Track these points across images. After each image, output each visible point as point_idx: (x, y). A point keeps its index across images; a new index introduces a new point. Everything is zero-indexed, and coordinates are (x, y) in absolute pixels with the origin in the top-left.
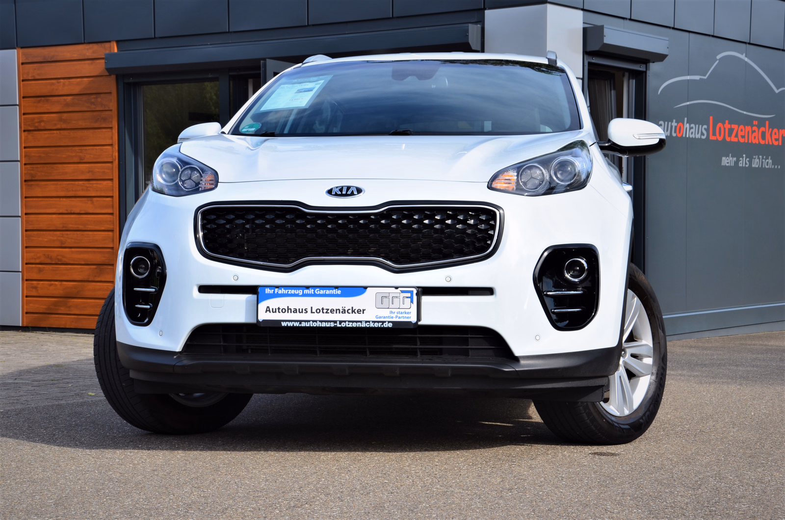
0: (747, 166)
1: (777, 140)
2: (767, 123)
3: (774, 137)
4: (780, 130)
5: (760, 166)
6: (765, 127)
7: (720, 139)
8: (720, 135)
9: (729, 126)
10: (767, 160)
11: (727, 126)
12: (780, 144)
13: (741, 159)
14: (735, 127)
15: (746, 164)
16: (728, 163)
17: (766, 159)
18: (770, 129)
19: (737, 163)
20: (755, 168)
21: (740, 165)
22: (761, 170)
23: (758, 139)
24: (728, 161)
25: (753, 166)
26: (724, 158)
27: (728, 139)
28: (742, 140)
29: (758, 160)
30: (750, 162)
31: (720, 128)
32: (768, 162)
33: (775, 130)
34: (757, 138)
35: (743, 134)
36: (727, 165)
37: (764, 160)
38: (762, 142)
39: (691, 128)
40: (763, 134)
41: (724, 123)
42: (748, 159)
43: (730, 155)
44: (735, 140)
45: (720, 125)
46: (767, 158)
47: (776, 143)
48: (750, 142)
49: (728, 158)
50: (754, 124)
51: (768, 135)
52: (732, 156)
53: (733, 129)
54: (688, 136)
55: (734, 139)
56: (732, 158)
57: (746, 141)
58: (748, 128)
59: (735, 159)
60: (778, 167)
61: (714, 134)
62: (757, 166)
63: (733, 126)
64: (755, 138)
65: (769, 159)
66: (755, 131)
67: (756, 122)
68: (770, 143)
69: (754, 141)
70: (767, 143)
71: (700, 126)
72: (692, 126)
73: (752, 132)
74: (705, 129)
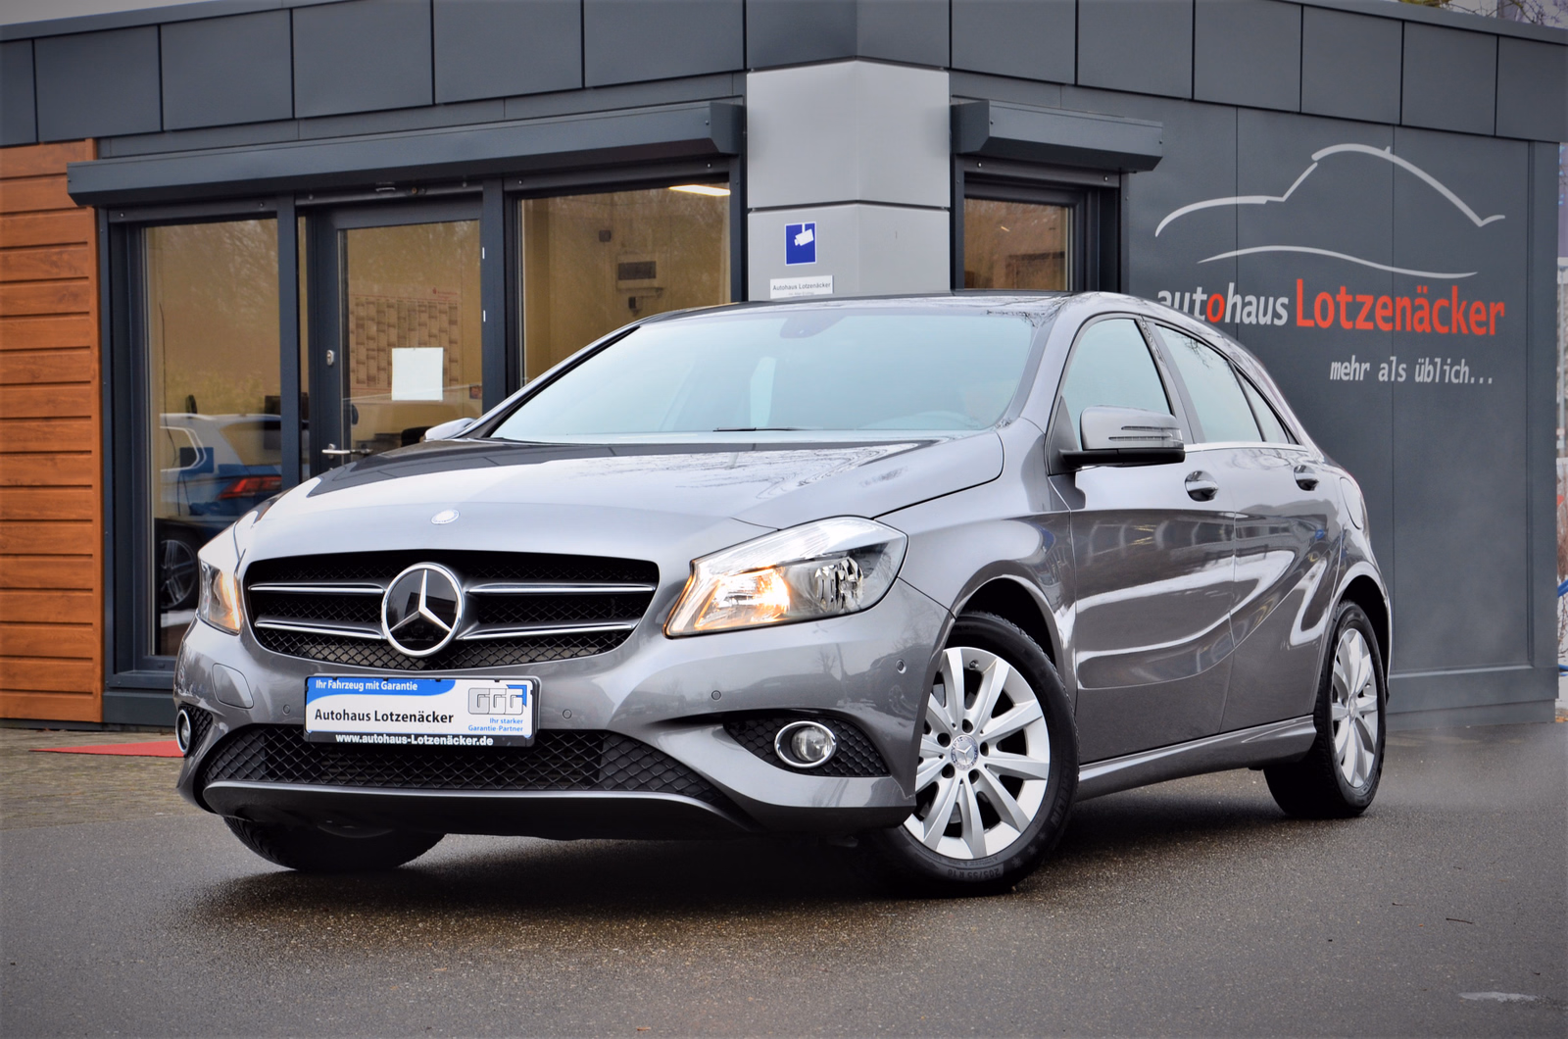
1: (1479, 324)
2: (1455, 290)
3: (1473, 318)
4: (1492, 304)
5: (1437, 380)
6: (1450, 299)
7: (1325, 325)
8: (1324, 317)
9: (1350, 298)
10: (1456, 368)
11: (1343, 297)
12: (1492, 332)
13: (1382, 365)
14: (1367, 300)
15: (1398, 375)
16: (1346, 374)
17: (1453, 365)
18: (1464, 304)
19: (1372, 375)
20: (1423, 384)
21: (1381, 379)
22: (1439, 387)
23: (1431, 323)
24: (1347, 371)
25: (1417, 379)
26: (1335, 365)
27: (1346, 325)
28: (1385, 327)
29: (1431, 368)
30: (1410, 372)
31: (1324, 304)
32: (1457, 374)
33: (1477, 304)
34: (1426, 321)
35: (1388, 313)
36: (1345, 378)
37: (1447, 368)
38: (1442, 330)
39: (1244, 305)
40: (1445, 317)
41: (1334, 293)
43: (1354, 357)
44: (1369, 326)
45: (1323, 296)
46: (1456, 363)
47: (1480, 332)
48: (1408, 328)
49: (1346, 364)
50: (1419, 291)
51: (1457, 317)
52: (1360, 361)
53: (1362, 304)
54: (1238, 320)
55: (1362, 324)
56: (1357, 365)
57: (1398, 327)
58: (1404, 302)
59: (1367, 366)
60: (1486, 381)
61: (1308, 314)
62: (1429, 380)
63: (1360, 298)
64: (1421, 321)
65: (1460, 365)
66: (1421, 307)
67: (1425, 288)
68: (1464, 331)
69: (1418, 329)
70: (1454, 330)
71: (1271, 300)
72: (1248, 299)
73: (1415, 309)
74: (1283, 305)
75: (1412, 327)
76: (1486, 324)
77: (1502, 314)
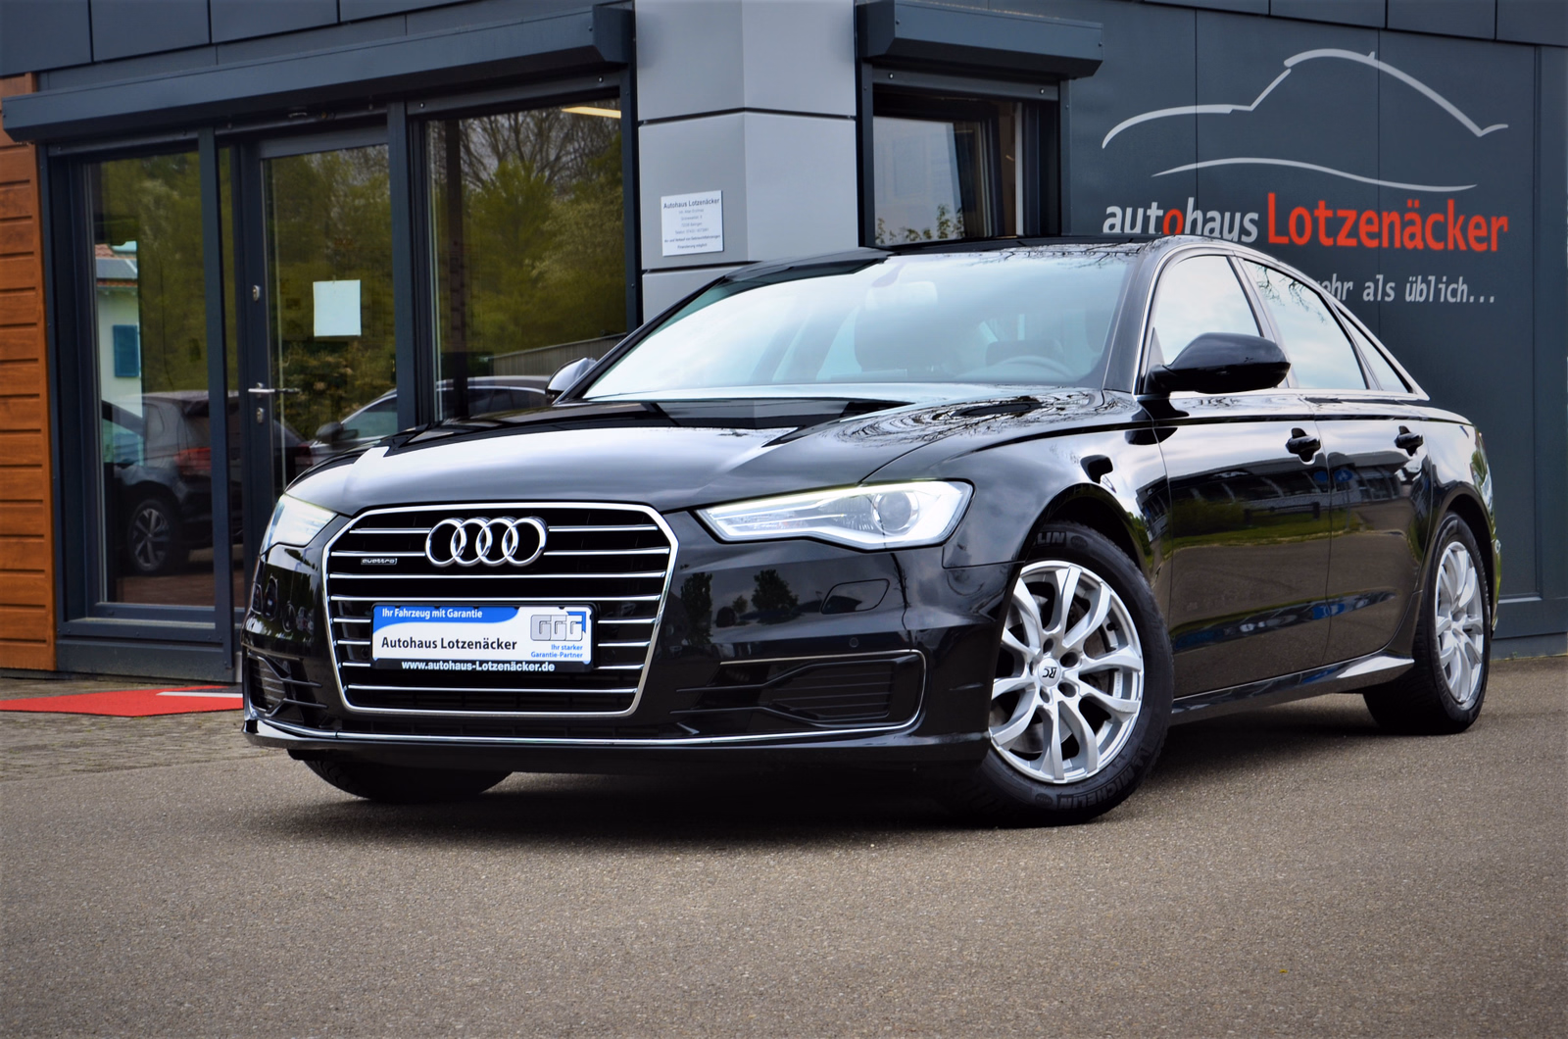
0: (1387, 299)
1: (1479, 240)
2: (1451, 204)
3: (1472, 233)
4: (1493, 219)
6: (1445, 213)
7: (1301, 241)
8: (1300, 234)
9: (1329, 213)
11: (1324, 213)
12: (1494, 248)
17: (1448, 284)
18: (1461, 218)
20: (1415, 304)
22: (1432, 308)
23: (1424, 239)
27: (1326, 241)
28: (1371, 243)
30: (1400, 291)
31: (1300, 219)
33: (1476, 219)
34: (1419, 236)
35: (1374, 229)
38: (1438, 246)
41: (1312, 208)
42: (1393, 284)
45: (1298, 211)
46: (1453, 280)
47: (1481, 248)
48: (1397, 244)
50: (1410, 205)
51: (1454, 232)
53: (1345, 219)
55: (1346, 241)
57: (1385, 245)
58: (1393, 216)
61: (1281, 230)
63: (1342, 213)
64: (1412, 237)
65: (1457, 283)
66: (1412, 223)
67: (1417, 204)
68: (1462, 247)
69: (1409, 245)
70: (1451, 246)
71: (1238, 216)
72: (1210, 214)
73: (1404, 225)
74: (1252, 221)
75: (1402, 242)
76: (1487, 239)
77: (1506, 229)
